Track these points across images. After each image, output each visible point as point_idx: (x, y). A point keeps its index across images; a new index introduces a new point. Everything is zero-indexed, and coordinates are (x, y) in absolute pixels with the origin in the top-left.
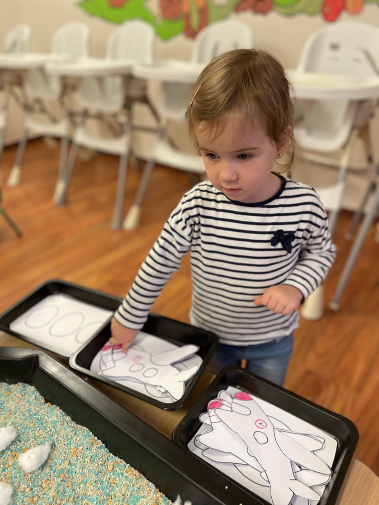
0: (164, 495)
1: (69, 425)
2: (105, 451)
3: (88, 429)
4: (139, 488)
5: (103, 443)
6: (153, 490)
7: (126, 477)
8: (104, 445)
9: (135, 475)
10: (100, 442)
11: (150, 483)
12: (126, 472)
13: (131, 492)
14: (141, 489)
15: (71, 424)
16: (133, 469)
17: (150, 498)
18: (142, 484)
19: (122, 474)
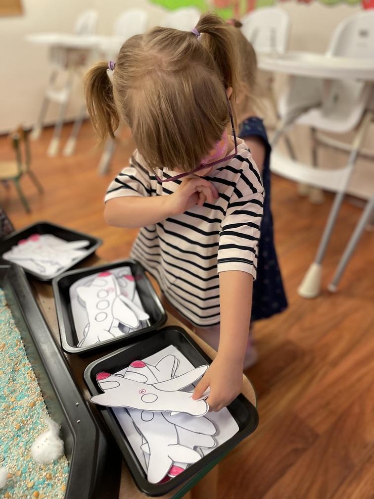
0: (43, 400)
1: (10, 326)
2: (22, 353)
3: (19, 333)
4: (29, 388)
5: (24, 346)
6: (37, 393)
7: (25, 378)
8: (24, 348)
9: (31, 377)
10: (22, 345)
11: (39, 387)
12: (28, 374)
13: (23, 389)
14: (30, 390)
15: (12, 326)
16: (33, 372)
17: (32, 398)
18: (32, 386)
19: (24, 374)
